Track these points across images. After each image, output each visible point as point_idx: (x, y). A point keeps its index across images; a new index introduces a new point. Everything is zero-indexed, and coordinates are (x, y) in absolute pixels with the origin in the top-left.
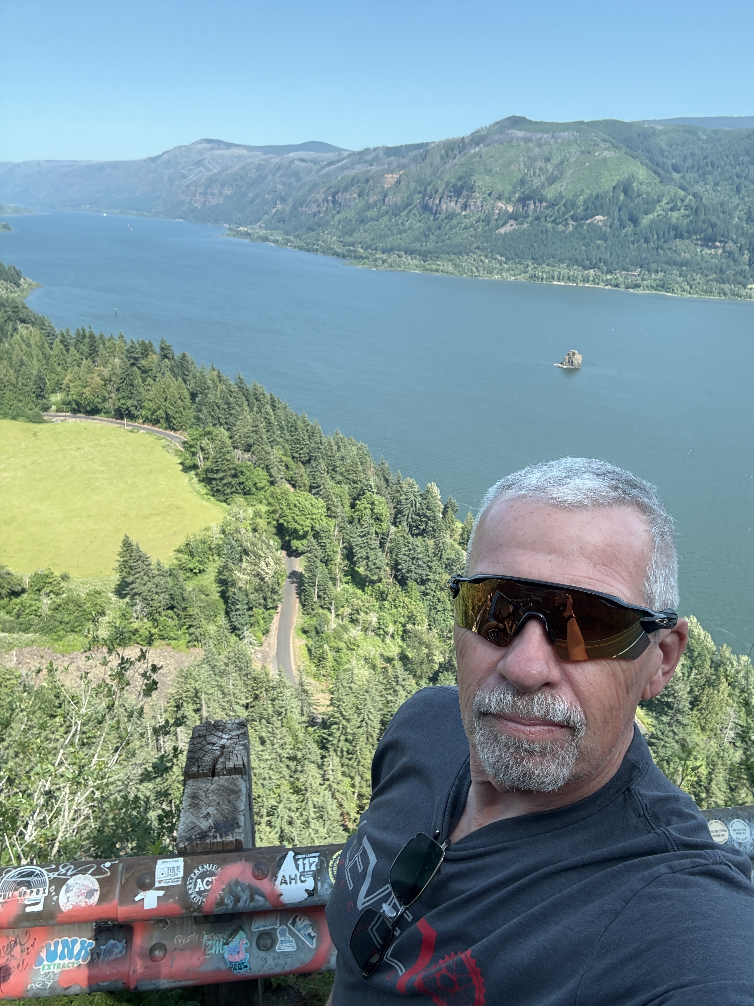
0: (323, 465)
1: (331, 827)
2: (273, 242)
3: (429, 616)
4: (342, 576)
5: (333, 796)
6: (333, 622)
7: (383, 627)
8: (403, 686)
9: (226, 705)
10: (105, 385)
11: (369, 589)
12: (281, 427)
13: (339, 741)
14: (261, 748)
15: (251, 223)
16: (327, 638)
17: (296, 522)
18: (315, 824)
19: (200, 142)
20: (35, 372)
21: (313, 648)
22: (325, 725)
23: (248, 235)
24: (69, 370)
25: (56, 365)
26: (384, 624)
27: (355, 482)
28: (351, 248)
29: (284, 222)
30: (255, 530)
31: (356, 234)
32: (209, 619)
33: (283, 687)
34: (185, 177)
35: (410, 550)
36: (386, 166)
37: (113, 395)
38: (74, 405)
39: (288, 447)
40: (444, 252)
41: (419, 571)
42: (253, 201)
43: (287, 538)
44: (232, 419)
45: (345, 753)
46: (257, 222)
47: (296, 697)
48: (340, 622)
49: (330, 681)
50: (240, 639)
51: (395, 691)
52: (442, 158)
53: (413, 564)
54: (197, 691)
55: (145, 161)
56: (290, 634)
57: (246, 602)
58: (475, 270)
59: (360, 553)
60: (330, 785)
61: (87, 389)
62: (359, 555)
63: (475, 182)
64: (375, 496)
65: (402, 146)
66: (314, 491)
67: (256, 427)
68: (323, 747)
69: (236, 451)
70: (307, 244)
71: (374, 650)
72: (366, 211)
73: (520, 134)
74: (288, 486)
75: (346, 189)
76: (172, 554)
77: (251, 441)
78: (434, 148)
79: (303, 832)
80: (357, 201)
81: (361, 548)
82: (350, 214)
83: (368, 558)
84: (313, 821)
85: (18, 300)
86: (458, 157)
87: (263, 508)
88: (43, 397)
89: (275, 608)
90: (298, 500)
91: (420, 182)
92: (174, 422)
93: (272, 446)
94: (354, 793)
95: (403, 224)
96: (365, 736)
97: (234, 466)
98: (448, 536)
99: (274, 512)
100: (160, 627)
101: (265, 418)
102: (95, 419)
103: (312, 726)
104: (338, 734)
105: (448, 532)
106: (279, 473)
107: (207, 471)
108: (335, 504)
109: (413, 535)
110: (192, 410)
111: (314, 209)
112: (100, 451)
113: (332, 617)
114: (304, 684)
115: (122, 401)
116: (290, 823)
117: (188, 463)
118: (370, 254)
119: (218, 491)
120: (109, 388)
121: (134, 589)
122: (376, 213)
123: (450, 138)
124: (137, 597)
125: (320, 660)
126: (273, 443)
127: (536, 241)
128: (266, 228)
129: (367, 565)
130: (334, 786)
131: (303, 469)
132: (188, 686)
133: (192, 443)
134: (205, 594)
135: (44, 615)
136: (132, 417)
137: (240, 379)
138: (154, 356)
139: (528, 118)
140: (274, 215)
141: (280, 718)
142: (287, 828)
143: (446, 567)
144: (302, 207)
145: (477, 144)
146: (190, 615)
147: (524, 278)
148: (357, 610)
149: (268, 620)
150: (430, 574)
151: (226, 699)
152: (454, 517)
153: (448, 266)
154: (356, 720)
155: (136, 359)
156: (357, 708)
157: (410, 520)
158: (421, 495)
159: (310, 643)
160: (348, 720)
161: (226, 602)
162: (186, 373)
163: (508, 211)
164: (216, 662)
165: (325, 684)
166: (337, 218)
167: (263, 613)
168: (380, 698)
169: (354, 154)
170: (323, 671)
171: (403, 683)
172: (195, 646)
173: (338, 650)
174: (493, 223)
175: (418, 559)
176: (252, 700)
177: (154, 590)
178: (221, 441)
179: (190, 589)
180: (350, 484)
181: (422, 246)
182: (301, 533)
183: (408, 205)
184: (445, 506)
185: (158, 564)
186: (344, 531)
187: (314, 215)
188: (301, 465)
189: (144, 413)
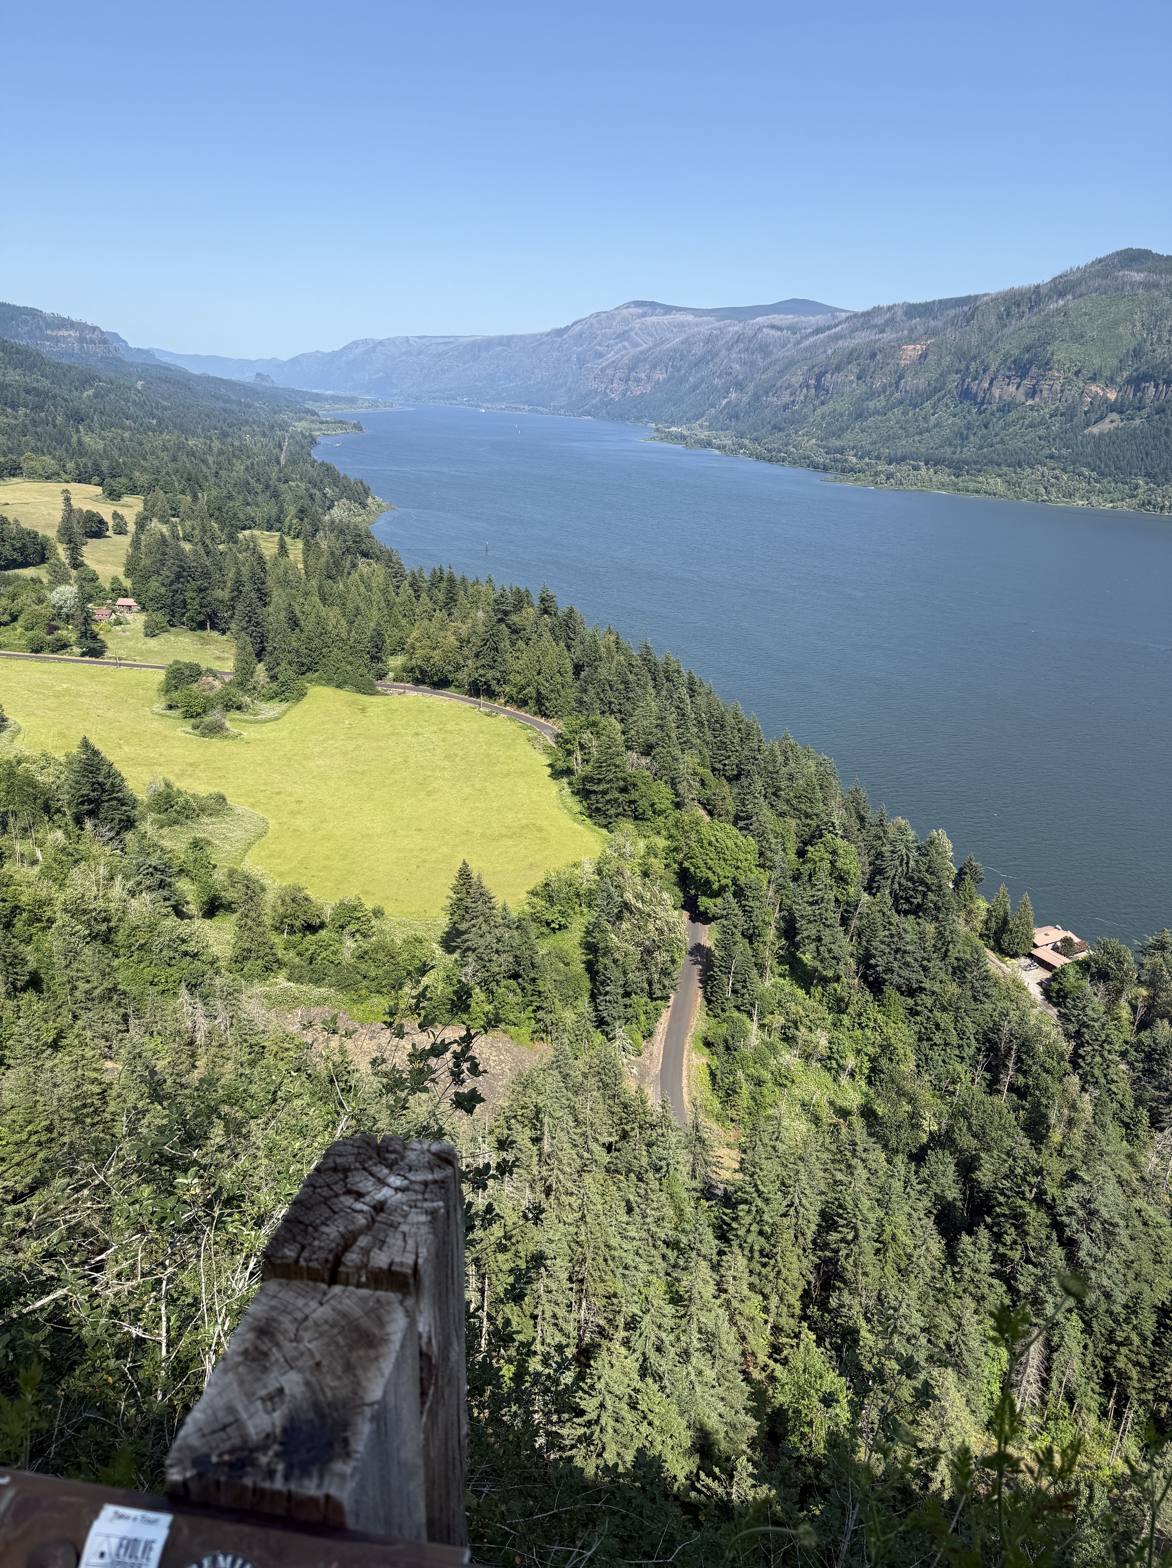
0: (759, 784)
1: (724, 1371)
2: (718, 448)
3: (918, 1051)
4: (775, 964)
5: (732, 1321)
6: (754, 1036)
7: (836, 1056)
8: (864, 1161)
9: (580, 1141)
10: (461, 648)
11: (817, 991)
12: (699, 722)
13: (748, 1231)
14: (625, 1218)
15: (689, 420)
16: (742, 1059)
17: (710, 869)
18: (698, 1360)
19: (627, 306)
20: (372, 625)
21: (718, 1072)
22: (729, 1201)
23: (683, 437)
24: (417, 624)
25: (400, 617)
26: (838, 1052)
27: (808, 816)
28: (839, 456)
29: (737, 418)
30: (646, 874)
31: (848, 435)
32: (567, 1001)
33: (667, 1127)
34: (601, 356)
35: (892, 936)
36: (906, 332)
37: (470, 662)
38: (417, 674)
39: (707, 752)
40: (991, 462)
41: (906, 973)
42: (695, 388)
43: (693, 892)
44: (628, 706)
45: (757, 1255)
46: (697, 419)
47: (686, 1148)
48: (766, 1038)
49: (742, 1131)
50: (610, 1040)
51: (849, 1166)
52: (1000, 318)
53: (895, 959)
54: (538, 1111)
55: (548, 335)
56: (683, 1044)
57: (622, 983)
58: (1043, 491)
59: (808, 930)
60: (728, 1302)
61: (437, 652)
62: (805, 934)
63: (1053, 354)
64: (839, 841)
65: (934, 302)
66: (741, 824)
67: (662, 719)
68: (722, 1237)
69: (630, 753)
70: (770, 451)
71: (819, 1093)
72: (867, 399)
73: (1138, 277)
74: (702, 812)
75: (838, 369)
76: (523, 896)
77: (652, 739)
78: (987, 304)
79: (677, 1369)
80: (854, 385)
81: (810, 922)
82: (842, 405)
83: (819, 939)
84: (696, 1354)
85: (362, 526)
86: (1027, 315)
87: (661, 843)
88: (379, 659)
89: (666, 998)
90: (715, 836)
91: (960, 355)
92: (547, 704)
93: (683, 750)
94: (766, 1322)
95: (926, 419)
96: (792, 1231)
97: (624, 775)
98: (961, 921)
99: (676, 850)
100: (496, 1003)
101: (678, 707)
102: (442, 695)
103: (708, 1200)
104: (748, 1219)
105: (963, 914)
106: (690, 791)
107: (586, 779)
108: (773, 846)
109: (898, 912)
110: (573, 690)
111: (786, 398)
112: (444, 740)
113: (753, 1027)
114: (700, 1128)
115: (481, 672)
116: (659, 1350)
117: (561, 765)
118: (867, 464)
119: (598, 810)
120: (466, 651)
121: (467, 941)
122: (884, 403)
123: (1016, 287)
124: (469, 953)
125: (729, 1094)
126: (685, 745)
127: (1155, 447)
128: (711, 427)
129: (818, 951)
130: (735, 1304)
131: (726, 788)
132: (527, 1099)
133: (569, 736)
134: (563, 962)
135: (344, 963)
136: (491, 694)
137: (647, 648)
138: (531, 609)
139: (1154, 252)
140: (724, 408)
141: (657, 1176)
142: (653, 1356)
143: (954, 973)
144: (768, 396)
145: (1061, 295)
146: (540, 992)
147: (1129, 506)
148: (795, 1023)
149: (653, 1016)
150: (924, 980)
151: (579, 1131)
152: (974, 890)
153: (996, 484)
154: (779, 1203)
155: (506, 613)
156: (783, 1184)
157: (896, 886)
158: (919, 848)
159: (715, 1063)
160: (767, 1201)
161: (593, 979)
162: (572, 636)
163: (1107, 399)
164: (570, 1069)
165: (732, 1134)
166: (819, 411)
167: (646, 1004)
168: (822, 1174)
169: (856, 315)
170: (732, 1113)
171: (864, 1155)
172: (542, 1039)
173: (759, 1083)
174: (1080, 418)
175: (905, 952)
176: (617, 1138)
177: (495, 946)
178: (609, 737)
179: (544, 952)
180: (799, 818)
181: (954, 453)
182: (716, 886)
183: (936, 390)
184: (961, 870)
185: (505, 909)
186: (783, 891)
187: (785, 407)
188: (725, 782)
189: (508, 690)
